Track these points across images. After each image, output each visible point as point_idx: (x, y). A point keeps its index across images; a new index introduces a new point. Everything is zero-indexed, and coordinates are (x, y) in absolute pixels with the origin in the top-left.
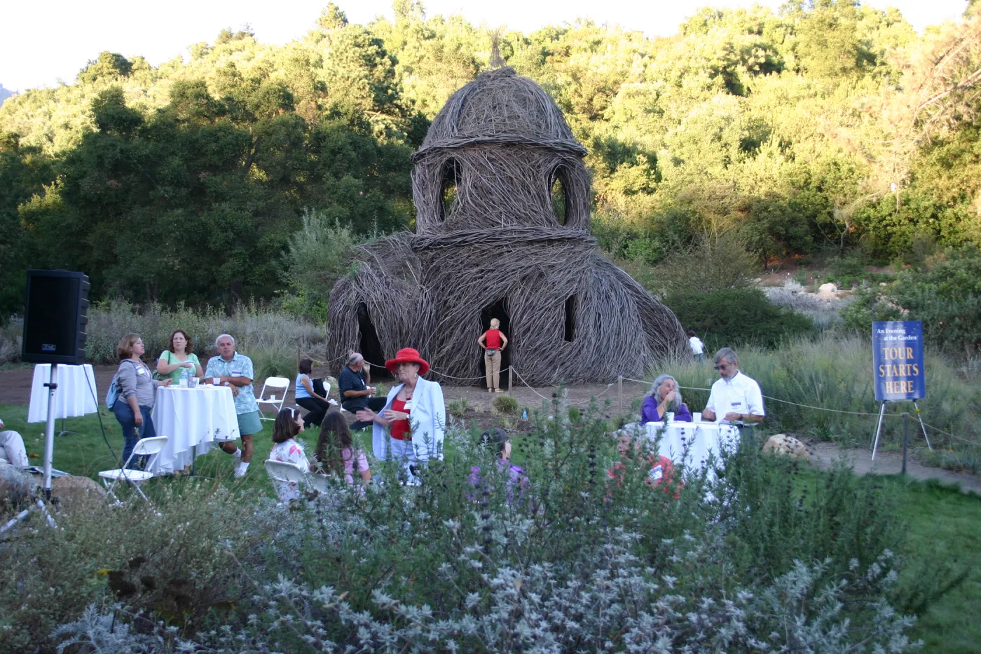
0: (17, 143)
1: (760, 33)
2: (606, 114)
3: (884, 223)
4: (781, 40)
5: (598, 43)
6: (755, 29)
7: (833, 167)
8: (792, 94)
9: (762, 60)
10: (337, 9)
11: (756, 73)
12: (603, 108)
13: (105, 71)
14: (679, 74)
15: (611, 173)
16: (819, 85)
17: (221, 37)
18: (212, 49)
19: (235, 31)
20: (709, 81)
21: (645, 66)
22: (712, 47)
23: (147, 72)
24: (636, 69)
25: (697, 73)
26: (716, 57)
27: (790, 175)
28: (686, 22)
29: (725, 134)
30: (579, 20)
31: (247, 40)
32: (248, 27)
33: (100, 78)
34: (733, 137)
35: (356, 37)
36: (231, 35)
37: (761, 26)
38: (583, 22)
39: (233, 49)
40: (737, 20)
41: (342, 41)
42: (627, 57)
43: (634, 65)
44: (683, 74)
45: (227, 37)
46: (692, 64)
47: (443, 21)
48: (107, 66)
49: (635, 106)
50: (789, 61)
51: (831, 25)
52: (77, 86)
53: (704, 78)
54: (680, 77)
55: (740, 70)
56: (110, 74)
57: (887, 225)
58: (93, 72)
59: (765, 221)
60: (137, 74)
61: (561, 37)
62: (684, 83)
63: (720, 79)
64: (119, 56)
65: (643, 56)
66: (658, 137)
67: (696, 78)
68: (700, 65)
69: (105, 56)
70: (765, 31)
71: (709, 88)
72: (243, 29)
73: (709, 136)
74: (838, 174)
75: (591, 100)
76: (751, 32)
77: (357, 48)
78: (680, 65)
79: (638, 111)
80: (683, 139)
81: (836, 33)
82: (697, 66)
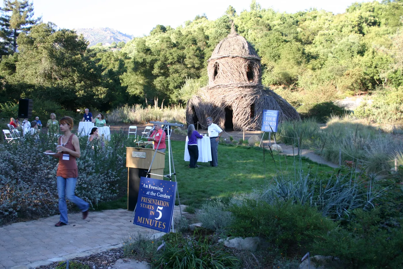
0: (126, 56)
1: (373, 11)
2: (313, 42)
3: (398, 79)
4: (380, 14)
5: (315, 17)
6: (372, 10)
7: (380, 60)
8: (381, 33)
9: (373, 21)
10: (232, 7)
11: (370, 26)
12: (313, 40)
13: (158, 31)
14: (341, 27)
15: (308, 62)
16: (390, 29)
17: (196, 18)
18: (192, 22)
19: (200, 16)
20: (352, 29)
21: (330, 25)
22: (354, 17)
23: (171, 31)
24: (326, 26)
25: (347, 27)
26: (355, 20)
27: (366, 62)
28: (348, 8)
29: (352, 48)
30: (311, 9)
31: (204, 19)
32: (205, 15)
33: (156, 33)
34: (355, 49)
35: (224, 19)
36: (199, 17)
37: (374, 9)
38: (312, 9)
39: (198, 22)
40: (365, 7)
41: (220, 21)
42: (323, 21)
43: (326, 24)
44: (343, 27)
45: (198, 18)
46: (346, 23)
47: (265, 11)
48: (158, 29)
49: (322, 39)
50: (383, 21)
51: (397, 8)
52: (149, 36)
53: (350, 28)
54: (341, 28)
55: (364, 25)
56: (159, 32)
57: (399, 80)
58: (154, 32)
59: (354, 78)
60: (168, 32)
61: (304, 15)
62: (343, 30)
63: (356, 29)
64: (163, 26)
65: (329, 21)
66: (329, 49)
67: (347, 28)
68: (349, 23)
69: (158, 26)
70: (375, 10)
71: (351, 32)
72: (203, 15)
73: (346, 49)
74: (382, 62)
75: (309, 37)
76: (370, 11)
77: (225, 23)
78: (342, 24)
79: (324, 41)
80: (337, 50)
81: (399, 11)
82: (348, 24)
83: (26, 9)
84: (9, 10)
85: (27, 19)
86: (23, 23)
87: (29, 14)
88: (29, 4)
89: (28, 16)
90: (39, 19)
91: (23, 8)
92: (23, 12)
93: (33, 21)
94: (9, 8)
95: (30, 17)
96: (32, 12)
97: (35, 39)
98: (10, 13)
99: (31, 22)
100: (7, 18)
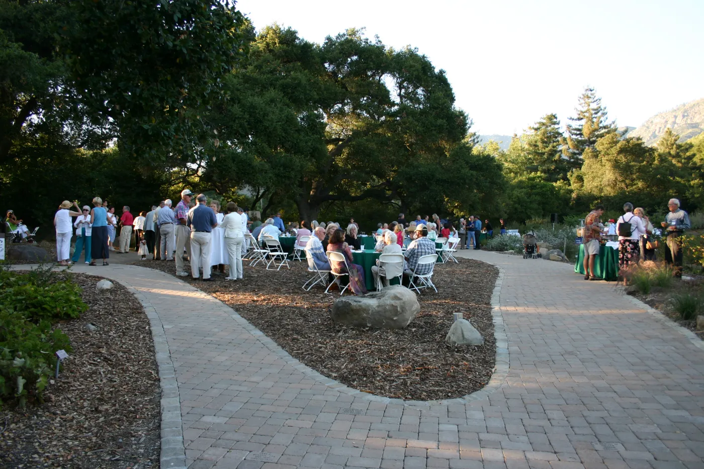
83: (599, 114)
84: (582, 119)
85: (601, 125)
86: (596, 130)
87: (602, 119)
88: (602, 108)
89: (601, 122)
90: (614, 123)
91: (596, 113)
92: (596, 118)
93: (607, 126)
94: (582, 117)
95: (603, 122)
96: (606, 116)
97: (600, 152)
98: (583, 122)
99: (605, 127)
100: (580, 127)
